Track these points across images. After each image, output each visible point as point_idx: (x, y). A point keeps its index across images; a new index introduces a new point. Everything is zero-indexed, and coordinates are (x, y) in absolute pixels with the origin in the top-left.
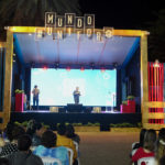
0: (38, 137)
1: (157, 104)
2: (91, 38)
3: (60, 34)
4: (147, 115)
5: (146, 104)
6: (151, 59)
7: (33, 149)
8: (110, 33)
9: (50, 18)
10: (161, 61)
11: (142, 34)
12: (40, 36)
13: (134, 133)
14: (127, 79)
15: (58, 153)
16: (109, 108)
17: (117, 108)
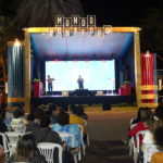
0: (55, 117)
1: (149, 87)
2: (93, 34)
3: (68, 33)
4: (140, 97)
5: (140, 88)
6: (143, 51)
7: (51, 126)
8: (109, 30)
9: (59, 20)
10: (151, 52)
11: (135, 30)
12: (51, 35)
13: (130, 112)
14: (124, 67)
15: (72, 129)
16: (110, 92)
17: (116, 91)
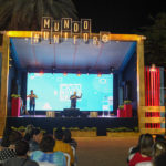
1: (154, 109)
2: (87, 43)
3: (56, 39)
4: (143, 120)
5: (143, 109)
6: (148, 64)
8: (106, 37)
9: (47, 23)
10: (157, 66)
11: (138, 38)
12: (36, 40)
13: (130, 138)
14: (124, 83)
16: (106, 113)
17: (114, 112)
